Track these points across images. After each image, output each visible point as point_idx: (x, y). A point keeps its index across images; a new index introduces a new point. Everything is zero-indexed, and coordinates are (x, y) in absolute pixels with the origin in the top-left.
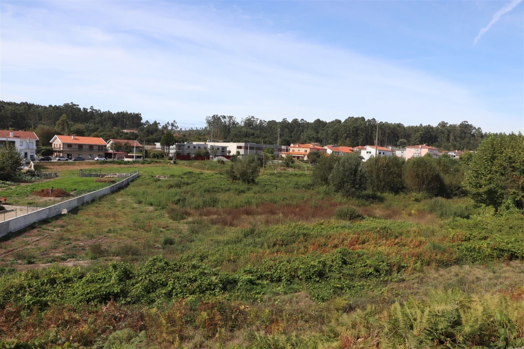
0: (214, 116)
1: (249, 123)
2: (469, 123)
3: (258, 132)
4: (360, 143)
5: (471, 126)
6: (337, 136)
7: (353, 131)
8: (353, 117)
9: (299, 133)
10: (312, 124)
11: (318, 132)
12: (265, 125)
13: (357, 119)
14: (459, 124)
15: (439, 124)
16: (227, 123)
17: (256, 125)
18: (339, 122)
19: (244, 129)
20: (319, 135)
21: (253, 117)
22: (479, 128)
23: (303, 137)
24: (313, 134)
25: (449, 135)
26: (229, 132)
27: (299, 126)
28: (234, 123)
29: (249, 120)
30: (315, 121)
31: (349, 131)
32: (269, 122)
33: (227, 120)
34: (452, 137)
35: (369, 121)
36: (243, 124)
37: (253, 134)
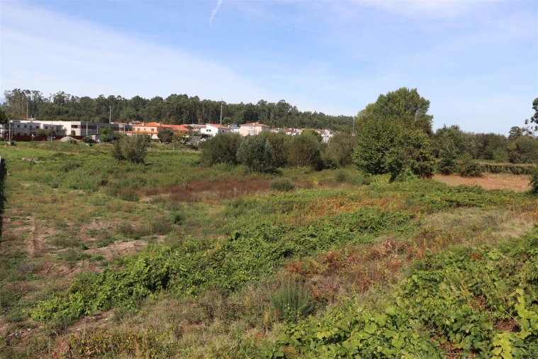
0: (15, 90)
1: (60, 99)
2: (287, 102)
3: (71, 110)
4: (184, 121)
5: (288, 105)
6: (160, 115)
7: (177, 109)
8: (175, 95)
9: (117, 111)
10: (130, 101)
11: (138, 110)
12: (78, 101)
13: (180, 96)
14: (277, 103)
15: (259, 103)
16: (32, 99)
17: (68, 101)
18: (162, 99)
19: (55, 106)
20: (140, 113)
21: (63, 93)
22: (295, 107)
23: (123, 114)
24: (132, 111)
25: (269, 113)
26: (36, 109)
27: (116, 103)
28: (40, 99)
29: (59, 96)
30: (134, 99)
31: (173, 109)
32: (83, 98)
33: (32, 95)
34: (272, 115)
35: (192, 98)
36: (52, 101)
37: (67, 112)
